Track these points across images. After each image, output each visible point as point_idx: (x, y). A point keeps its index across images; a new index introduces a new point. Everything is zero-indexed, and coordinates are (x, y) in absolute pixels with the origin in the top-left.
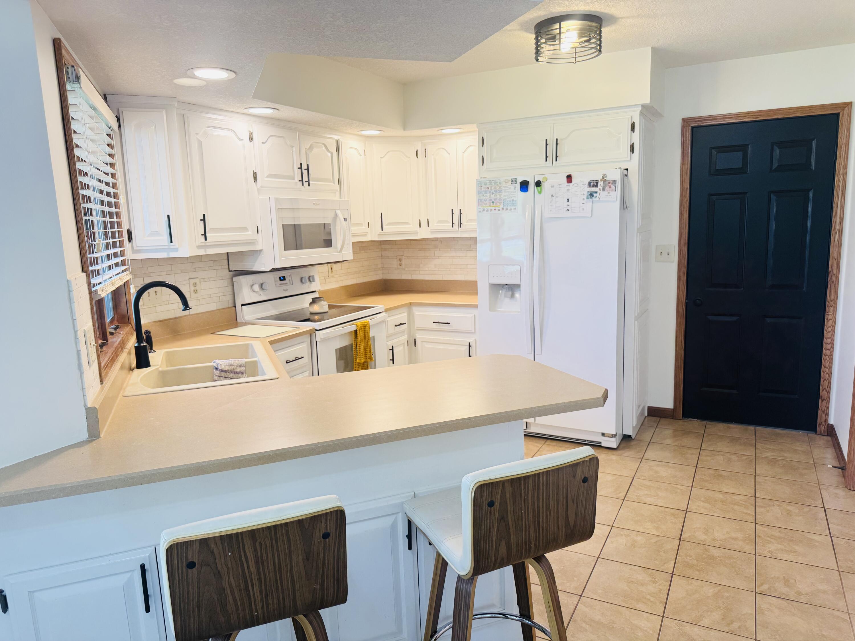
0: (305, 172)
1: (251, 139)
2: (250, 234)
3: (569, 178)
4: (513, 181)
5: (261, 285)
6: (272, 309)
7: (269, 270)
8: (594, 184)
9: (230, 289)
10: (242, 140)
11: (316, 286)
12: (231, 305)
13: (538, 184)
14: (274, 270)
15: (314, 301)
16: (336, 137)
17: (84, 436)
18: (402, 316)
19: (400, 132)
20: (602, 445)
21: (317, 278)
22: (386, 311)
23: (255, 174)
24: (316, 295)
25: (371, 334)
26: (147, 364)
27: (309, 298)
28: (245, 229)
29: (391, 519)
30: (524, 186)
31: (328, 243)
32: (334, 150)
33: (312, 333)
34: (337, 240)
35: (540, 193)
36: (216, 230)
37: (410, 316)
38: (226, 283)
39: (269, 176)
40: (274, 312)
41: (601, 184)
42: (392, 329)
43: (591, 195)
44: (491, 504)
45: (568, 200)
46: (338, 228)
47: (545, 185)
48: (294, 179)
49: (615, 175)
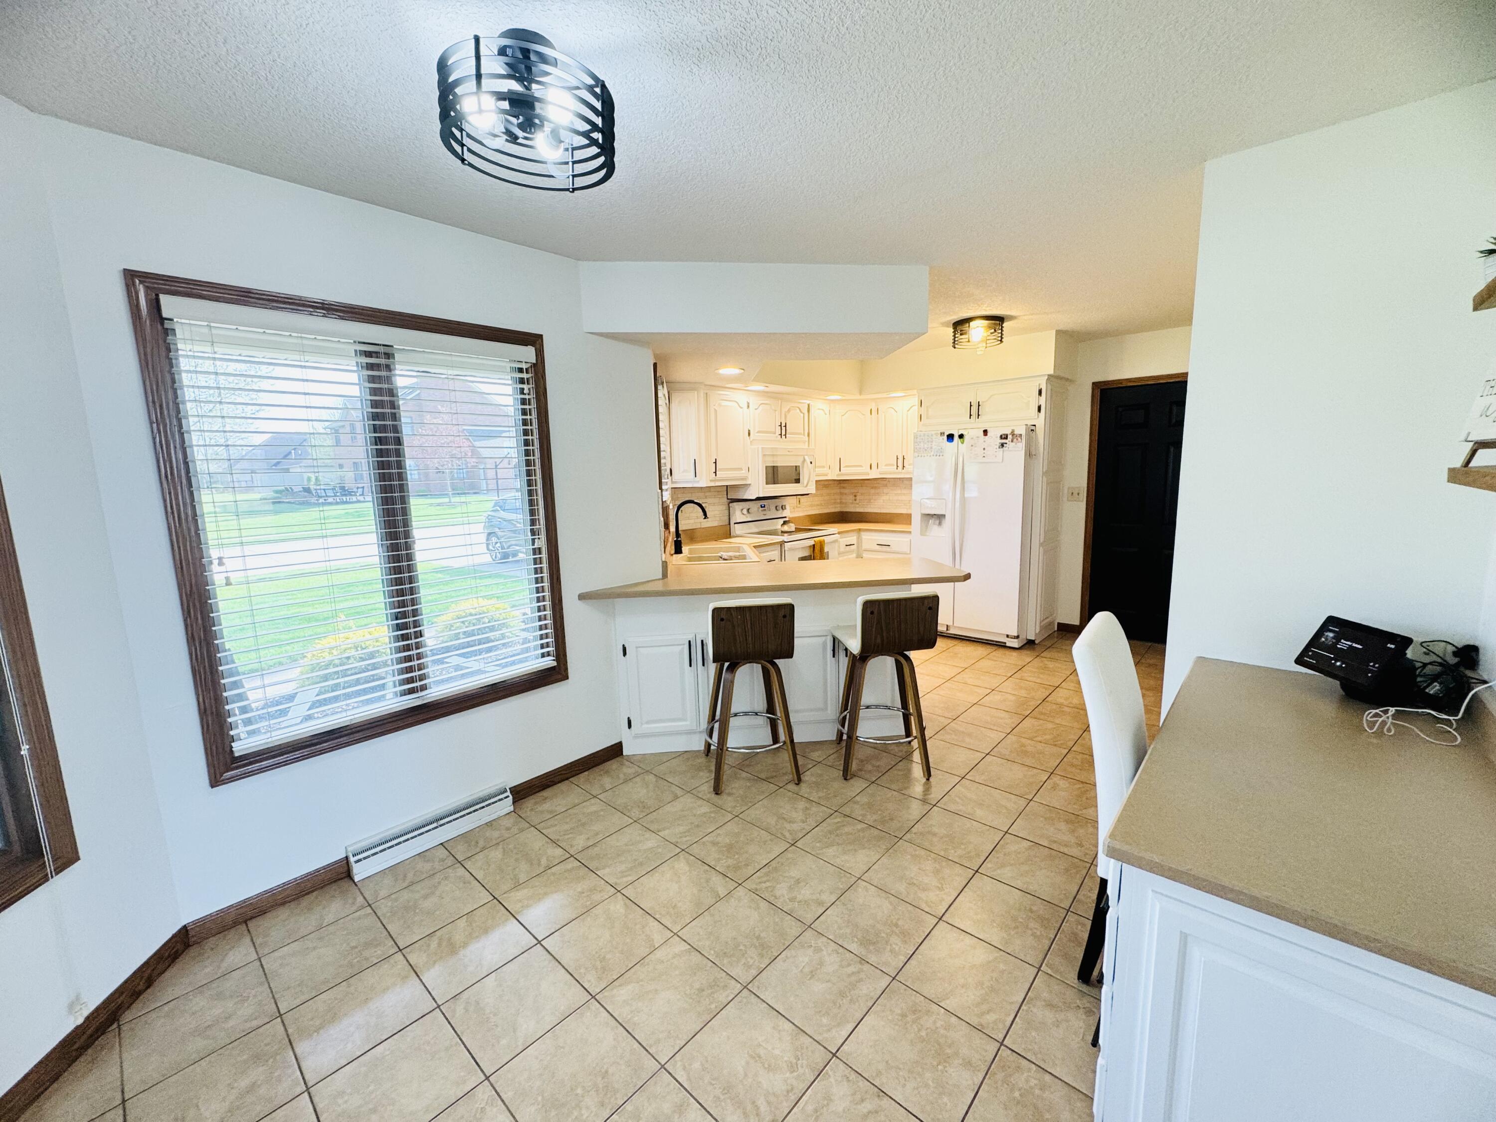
0: (784, 428)
1: (748, 407)
2: (743, 473)
3: (985, 432)
4: (942, 434)
5: (748, 510)
6: (753, 528)
7: (754, 498)
8: (1004, 437)
9: (727, 512)
10: (741, 408)
11: (787, 513)
12: (727, 523)
13: (961, 436)
14: (758, 499)
15: (785, 523)
16: (808, 402)
17: (661, 577)
18: (852, 539)
19: (858, 397)
20: (1007, 645)
21: (787, 507)
22: (839, 533)
23: (749, 431)
24: (787, 519)
25: (826, 550)
26: (681, 552)
27: (781, 521)
28: (741, 469)
29: (824, 638)
30: (950, 437)
31: (797, 481)
32: (806, 412)
33: (782, 544)
34: (804, 478)
35: (963, 443)
36: (721, 470)
37: (859, 539)
38: (725, 507)
39: (758, 432)
40: (757, 530)
41: (1010, 437)
42: (843, 548)
43: (1002, 445)
44: (872, 613)
45: (984, 449)
46: (805, 469)
47: (966, 438)
48: (775, 433)
49: (1021, 430)
